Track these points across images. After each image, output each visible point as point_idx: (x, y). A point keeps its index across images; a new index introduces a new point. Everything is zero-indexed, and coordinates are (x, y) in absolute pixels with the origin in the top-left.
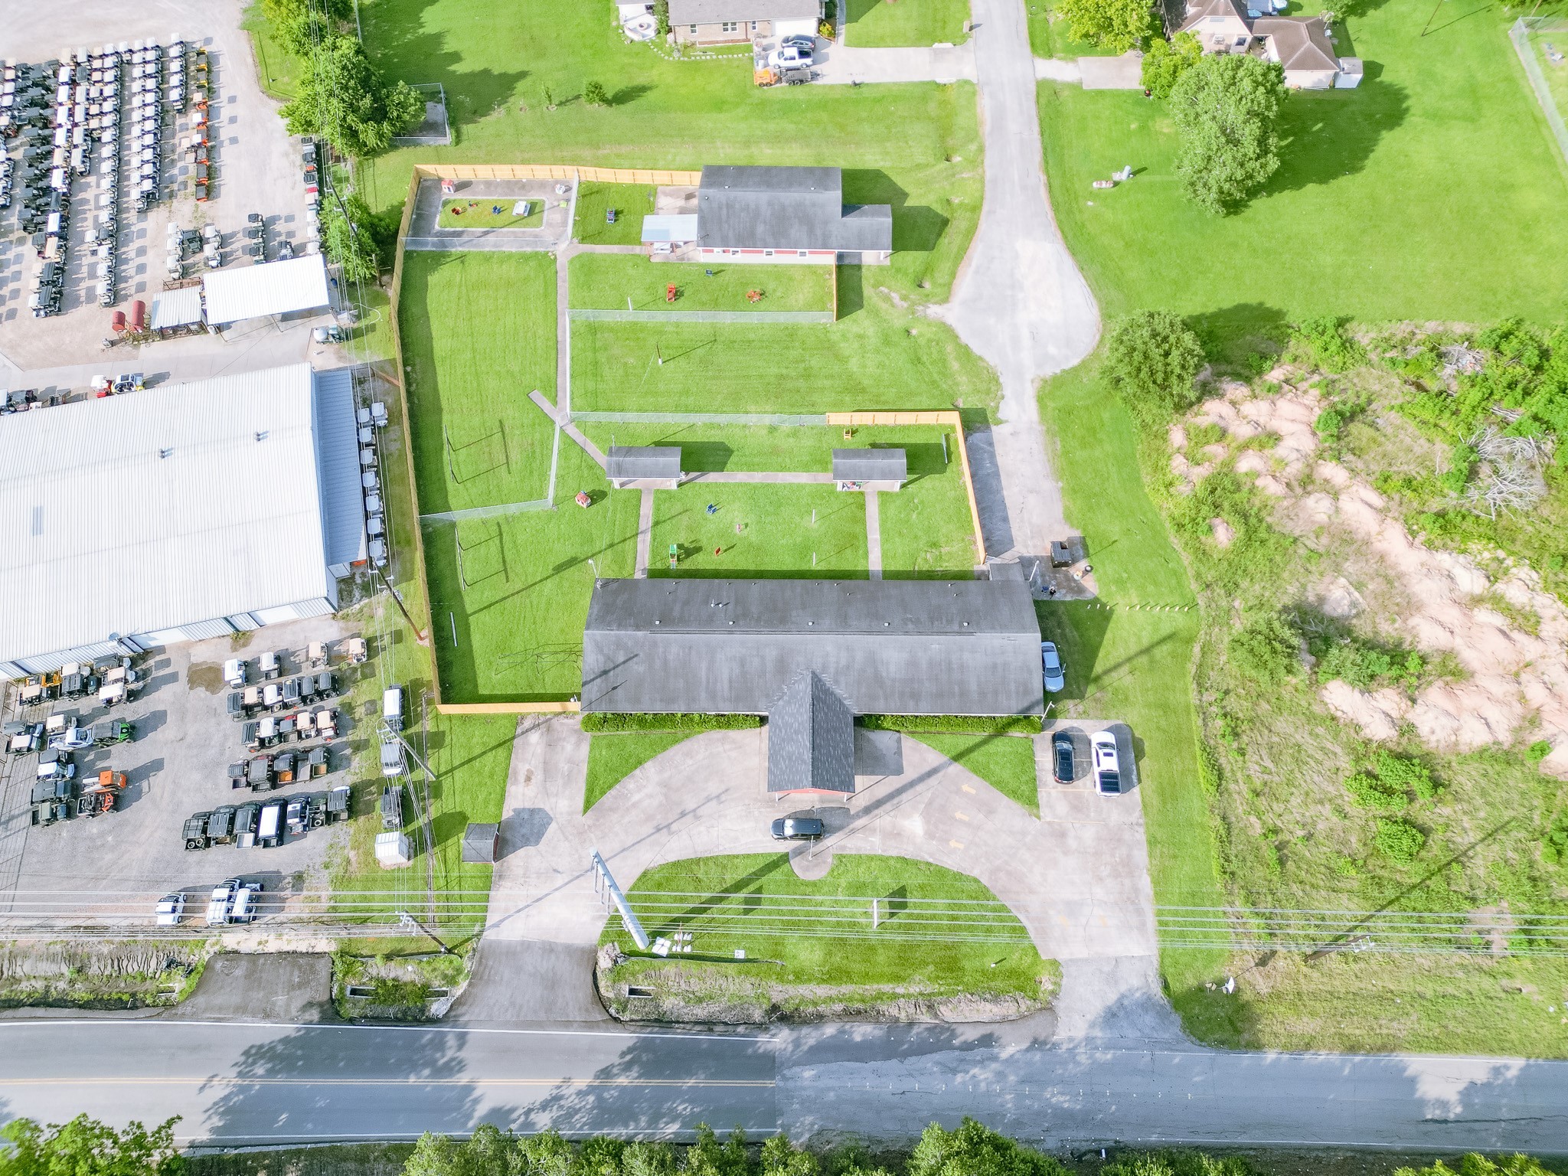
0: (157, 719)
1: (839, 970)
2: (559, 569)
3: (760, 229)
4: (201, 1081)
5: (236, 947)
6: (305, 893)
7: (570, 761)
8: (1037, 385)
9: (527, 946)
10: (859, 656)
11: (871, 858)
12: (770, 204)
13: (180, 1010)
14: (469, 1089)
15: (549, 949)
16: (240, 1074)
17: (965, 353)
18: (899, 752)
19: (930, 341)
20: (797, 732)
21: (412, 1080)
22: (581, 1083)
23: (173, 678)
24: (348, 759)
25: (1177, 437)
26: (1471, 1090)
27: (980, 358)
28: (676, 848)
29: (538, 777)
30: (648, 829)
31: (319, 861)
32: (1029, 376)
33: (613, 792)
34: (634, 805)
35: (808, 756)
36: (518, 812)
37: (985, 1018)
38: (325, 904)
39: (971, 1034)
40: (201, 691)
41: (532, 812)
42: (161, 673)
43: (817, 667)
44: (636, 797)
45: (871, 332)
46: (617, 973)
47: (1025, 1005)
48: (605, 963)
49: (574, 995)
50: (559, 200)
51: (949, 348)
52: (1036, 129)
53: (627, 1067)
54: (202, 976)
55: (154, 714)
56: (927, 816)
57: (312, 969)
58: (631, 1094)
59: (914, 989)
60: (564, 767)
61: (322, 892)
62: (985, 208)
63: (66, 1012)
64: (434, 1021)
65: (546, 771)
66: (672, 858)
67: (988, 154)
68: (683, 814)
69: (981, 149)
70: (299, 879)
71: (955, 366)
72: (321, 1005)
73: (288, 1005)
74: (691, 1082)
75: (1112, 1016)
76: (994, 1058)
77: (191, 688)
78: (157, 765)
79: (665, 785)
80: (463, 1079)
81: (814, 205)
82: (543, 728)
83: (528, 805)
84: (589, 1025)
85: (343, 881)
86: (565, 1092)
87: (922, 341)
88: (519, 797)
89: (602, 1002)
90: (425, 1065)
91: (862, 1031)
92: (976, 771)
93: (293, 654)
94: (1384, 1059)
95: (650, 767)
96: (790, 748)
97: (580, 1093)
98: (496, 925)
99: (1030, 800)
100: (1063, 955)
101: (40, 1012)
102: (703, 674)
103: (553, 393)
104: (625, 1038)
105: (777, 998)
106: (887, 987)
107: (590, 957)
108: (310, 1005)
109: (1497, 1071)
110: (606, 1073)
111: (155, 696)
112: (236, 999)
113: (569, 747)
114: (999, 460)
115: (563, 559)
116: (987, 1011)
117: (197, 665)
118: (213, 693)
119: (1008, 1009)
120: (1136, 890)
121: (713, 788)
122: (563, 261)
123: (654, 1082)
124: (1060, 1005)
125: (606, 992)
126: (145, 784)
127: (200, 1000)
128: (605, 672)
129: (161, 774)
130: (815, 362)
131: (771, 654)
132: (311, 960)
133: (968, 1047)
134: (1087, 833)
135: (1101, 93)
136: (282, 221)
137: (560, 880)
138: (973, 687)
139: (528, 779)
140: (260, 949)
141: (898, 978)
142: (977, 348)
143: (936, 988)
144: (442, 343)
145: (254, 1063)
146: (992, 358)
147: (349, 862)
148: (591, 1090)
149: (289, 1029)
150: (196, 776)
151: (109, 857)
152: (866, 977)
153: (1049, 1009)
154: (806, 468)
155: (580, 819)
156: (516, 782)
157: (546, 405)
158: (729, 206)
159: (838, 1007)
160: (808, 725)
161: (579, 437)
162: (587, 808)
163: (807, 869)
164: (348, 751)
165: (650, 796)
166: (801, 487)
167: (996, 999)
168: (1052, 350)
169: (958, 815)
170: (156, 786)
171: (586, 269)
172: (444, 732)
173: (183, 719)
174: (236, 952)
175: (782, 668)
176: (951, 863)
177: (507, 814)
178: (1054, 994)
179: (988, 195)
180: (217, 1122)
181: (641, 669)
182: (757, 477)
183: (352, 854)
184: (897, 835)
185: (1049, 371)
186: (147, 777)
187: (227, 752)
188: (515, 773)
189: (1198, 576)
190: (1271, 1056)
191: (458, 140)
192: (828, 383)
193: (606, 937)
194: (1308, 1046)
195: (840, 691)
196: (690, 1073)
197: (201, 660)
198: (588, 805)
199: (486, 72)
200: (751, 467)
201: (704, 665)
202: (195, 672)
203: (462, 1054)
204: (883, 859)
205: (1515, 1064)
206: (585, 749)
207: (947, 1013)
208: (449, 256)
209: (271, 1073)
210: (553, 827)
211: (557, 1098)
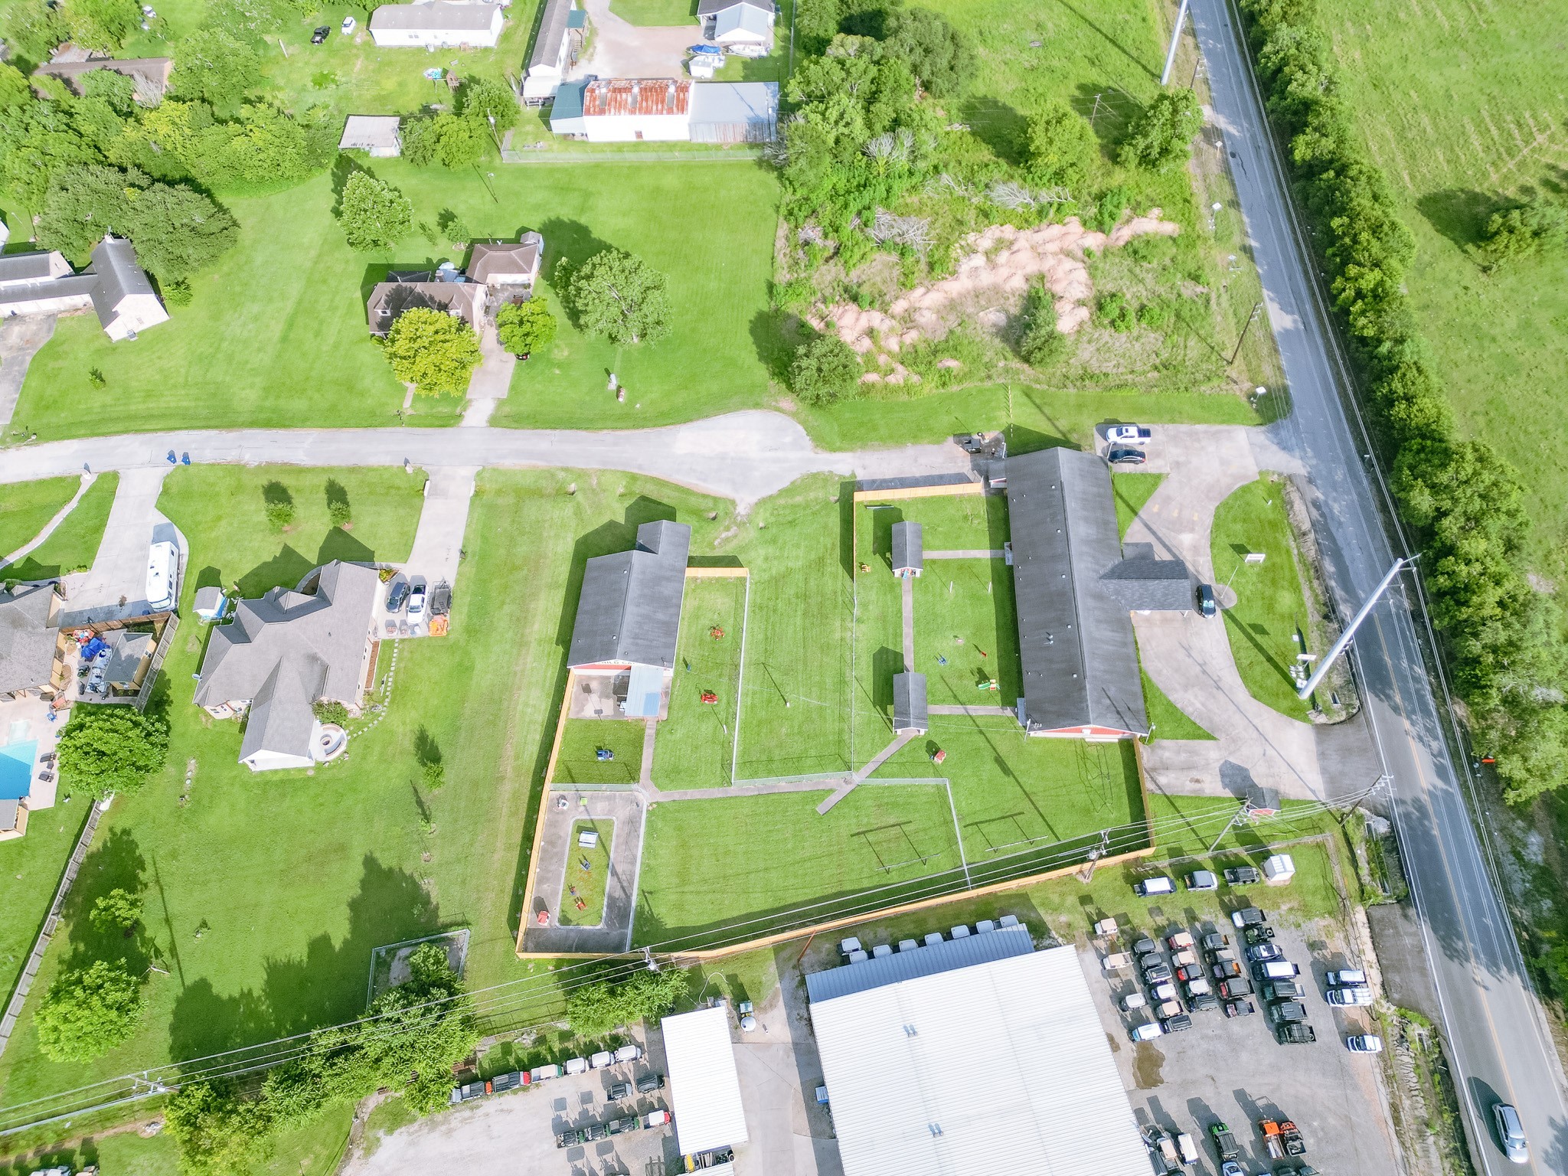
0: (1196, 1107)
1: (1291, 583)
2: (1006, 771)
3: (660, 616)
4: (1481, 990)
5: (1379, 986)
6: (1324, 938)
7: (1178, 753)
8: (819, 450)
9: (1324, 771)
10: (1085, 549)
11: (1214, 563)
12: (638, 605)
13: (1437, 1021)
14: (1431, 794)
15: (1322, 755)
16: (1467, 960)
17: (784, 492)
18: (1136, 545)
19: (772, 514)
20: (1147, 590)
21: (1436, 832)
22: (1407, 724)
23: (1154, 1102)
24: (1204, 924)
25: (872, 377)
26: (1283, 308)
27: (792, 483)
28: (1231, 678)
29: (1195, 774)
30: (1219, 695)
31: (1295, 933)
32: (812, 455)
33: (1197, 721)
34: (1203, 705)
35: (1165, 582)
36: (1225, 786)
37: (1304, 508)
38: (1329, 921)
39: (1315, 513)
40: (1164, 1071)
41: (1223, 775)
42: (1151, 1116)
43: (1095, 576)
44: (1198, 705)
45: (762, 552)
46: (1328, 711)
47: (1289, 488)
48: (1322, 719)
49: (1350, 736)
50: (578, 806)
51: (782, 501)
52: (548, 431)
53: (1388, 697)
54: (1407, 1007)
55: (1192, 1113)
56: (1180, 532)
57: (1381, 920)
58: (1406, 693)
59: (1293, 544)
60: (1183, 756)
61: (1318, 926)
62: (635, 471)
63: (1465, 1123)
64: (1393, 827)
65: (1189, 768)
66: (1239, 681)
67: (571, 464)
68: (1204, 672)
69: (566, 470)
70: (1313, 946)
71: (798, 499)
72: (1403, 908)
73: (1411, 934)
74: (1387, 658)
75: (1284, 447)
76: (1326, 502)
77: (1162, 1082)
78: (1241, 1096)
79: (1186, 688)
80: (1425, 798)
81: (643, 573)
82: (1154, 774)
83: (1219, 778)
84: (1369, 724)
85: (1306, 911)
86: (1415, 733)
87: (772, 519)
88: (1213, 786)
89: (1351, 718)
90: (1423, 825)
91: (1329, 567)
92: (1143, 505)
93: (1114, 991)
94: (1278, 339)
95: (1173, 697)
96: (1159, 595)
97: (1413, 724)
98: (1313, 792)
99: (1157, 479)
100: (1256, 470)
101: (1472, 1147)
102: (1111, 648)
103: (820, 795)
104: (1370, 699)
105: (1318, 618)
106: (1295, 559)
107: (1320, 728)
108: (1406, 916)
109: (1271, 299)
110: (1396, 709)
111: (1174, 1117)
112: (1416, 977)
113: (1167, 754)
114: (887, 477)
115: (998, 770)
116: (1299, 506)
117: (1137, 1082)
118: (1163, 1059)
119: (1295, 497)
120: (1206, 432)
121: (1181, 655)
122: (660, 797)
123: (1394, 681)
124: (1286, 472)
125: (1343, 716)
126: (1260, 1103)
127: (1425, 1006)
128: (1118, 713)
129: (1248, 1090)
130: (790, 591)
131: (1091, 603)
132: (1374, 923)
133: (1323, 515)
134: (1174, 452)
135: (513, 388)
136: (563, 1114)
137: (1270, 752)
138: (1095, 490)
139: (1197, 781)
140: (1376, 965)
141: (1288, 551)
142: (785, 483)
143: (1289, 533)
144: (759, 902)
145: (1456, 950)
146: (795, 475)
147: (1291, 909)
148: (1408, 718)
149: (1426, 930)
150: (1244, 1056)
151: (1332, 1121)
152: (1291, 569)
153: (1290, 478)
154: (898, 598)
155: (1223, 740)
156: (1202, 790)
157: (834, 798)
158: (636, 637)
159: (1316, 583)
160: (1142, 582)
161: (871, 767)
162: (1214, 738)
163: (1230, 599)
164: (1198, 925)
165: (1196, 696)
166: (915, 601)
167: (1291, 504)
168: (788, 439)
169: (1175, 514)
170: (1260, 1092)
171: (669, 774)
172: (1169, 849)
173: (1193, 1082)
174: (1383, 985)
175: (1099, 597)
176: (1209, 521)
177: (1228, 793)
178: (1280, 475)
179: (621, 468)
180: (1504, 971)
181: (1113, 689)
182: (908, 631)
183: (1284, 907)
184: (1195, 549)
185: (807, 441)
186: (1253, 1102)
187: (1218, 1032)
188: (1194, 791)
189: (982, 380)
190: (1289, 383)
191: (464, 924)
192: (812, 583)
193: (1305, 719)
194: (1279, 368)
195: (1110, 565)
196: (1382, 660)
197: (1132, 1079)
198: (1209, 737)
199: (354, 905)
200: (898, 635)
201: (1106, 647)
202: (1145, 1082)
203: (1409, 801)
204: (1214, 557)
205: (1265, 292)
206: (1166, 743)
207: (1306, 526)
208: (642, 907)
209: (1460, 937)
210: (1232, 760)
211: (1421, 739)
